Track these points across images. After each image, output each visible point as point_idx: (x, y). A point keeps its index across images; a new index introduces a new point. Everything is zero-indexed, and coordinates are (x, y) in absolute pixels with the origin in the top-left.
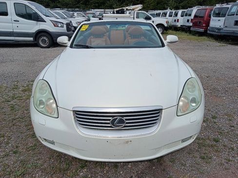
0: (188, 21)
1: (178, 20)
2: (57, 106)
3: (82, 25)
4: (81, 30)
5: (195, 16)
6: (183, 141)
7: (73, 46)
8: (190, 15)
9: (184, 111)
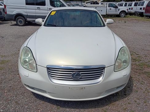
0: (141, 9)
1: (132, 8)
2: (36, 64)
3: (52, 12)
4: (51, 14)
5: (147, 6)
6: (118, 88)
7: (46, 25)
8: (142, 5)
9: (119, 69)
